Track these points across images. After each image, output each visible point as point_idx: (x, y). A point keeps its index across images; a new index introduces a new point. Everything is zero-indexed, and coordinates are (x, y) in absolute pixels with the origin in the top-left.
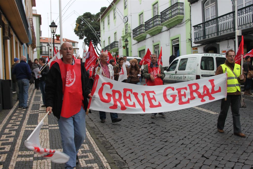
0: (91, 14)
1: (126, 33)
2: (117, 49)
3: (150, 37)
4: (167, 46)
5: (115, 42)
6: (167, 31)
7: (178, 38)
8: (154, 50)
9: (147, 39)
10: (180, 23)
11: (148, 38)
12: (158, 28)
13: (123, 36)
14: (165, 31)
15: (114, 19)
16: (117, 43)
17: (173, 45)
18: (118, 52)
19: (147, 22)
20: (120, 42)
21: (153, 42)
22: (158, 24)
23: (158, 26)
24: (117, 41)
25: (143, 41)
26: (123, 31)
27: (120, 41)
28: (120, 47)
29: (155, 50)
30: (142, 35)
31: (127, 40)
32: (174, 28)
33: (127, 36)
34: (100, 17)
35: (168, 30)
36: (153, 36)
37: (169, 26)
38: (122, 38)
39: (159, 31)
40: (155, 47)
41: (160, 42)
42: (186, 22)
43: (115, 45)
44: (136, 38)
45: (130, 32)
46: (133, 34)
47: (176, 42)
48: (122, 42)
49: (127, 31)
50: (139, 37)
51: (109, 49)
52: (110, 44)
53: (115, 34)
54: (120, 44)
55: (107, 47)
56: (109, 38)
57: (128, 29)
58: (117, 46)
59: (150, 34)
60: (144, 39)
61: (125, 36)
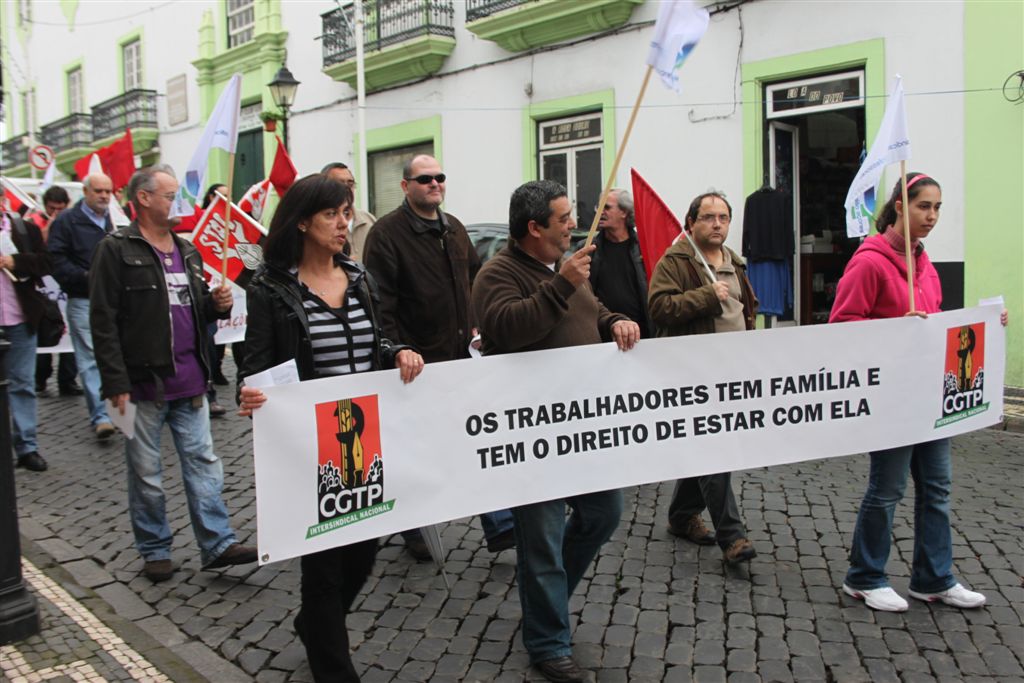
1: (230, 40)
2: (151, 134)
3: (492, 63)
4: (694, 122)
5: (132, 95)
7: (861, 67)
8: (538, 151)
9: (456, 72)
11: (475, 67)
13: (206, 56)
17: (771, 114)
18: (158, 154)
20: (180, 93)
21: (530, 92)
24: (146, 86)
25: (409, 85)
26: (211, 27)
27: (171, 90)
28: (172, 125)
29: (543, 146)
30: (428, 47)
31: (290, 75)
33: (251, 53)
35: (726, 9)
36: (531, 54)
38: (193, 74)
39: (616, 19)
40: (548, 131)
41: (614, 90)
43: (137, 110)
44: (353, 67)
45: (274, 30)
46: (321, 40)
47: (815, 96)
48: (196, 93)
49: (246, 27)
50: (388, 59)
51: (80, 137)
52: (93, 108)
53: (128, 48)
54: (170, 109)
55: (63, 126)
56: (74, 72)
57: (260, 10)
58: (150, 117)
59: (511, 41)
60: (425, 73)
61: (224, 59)
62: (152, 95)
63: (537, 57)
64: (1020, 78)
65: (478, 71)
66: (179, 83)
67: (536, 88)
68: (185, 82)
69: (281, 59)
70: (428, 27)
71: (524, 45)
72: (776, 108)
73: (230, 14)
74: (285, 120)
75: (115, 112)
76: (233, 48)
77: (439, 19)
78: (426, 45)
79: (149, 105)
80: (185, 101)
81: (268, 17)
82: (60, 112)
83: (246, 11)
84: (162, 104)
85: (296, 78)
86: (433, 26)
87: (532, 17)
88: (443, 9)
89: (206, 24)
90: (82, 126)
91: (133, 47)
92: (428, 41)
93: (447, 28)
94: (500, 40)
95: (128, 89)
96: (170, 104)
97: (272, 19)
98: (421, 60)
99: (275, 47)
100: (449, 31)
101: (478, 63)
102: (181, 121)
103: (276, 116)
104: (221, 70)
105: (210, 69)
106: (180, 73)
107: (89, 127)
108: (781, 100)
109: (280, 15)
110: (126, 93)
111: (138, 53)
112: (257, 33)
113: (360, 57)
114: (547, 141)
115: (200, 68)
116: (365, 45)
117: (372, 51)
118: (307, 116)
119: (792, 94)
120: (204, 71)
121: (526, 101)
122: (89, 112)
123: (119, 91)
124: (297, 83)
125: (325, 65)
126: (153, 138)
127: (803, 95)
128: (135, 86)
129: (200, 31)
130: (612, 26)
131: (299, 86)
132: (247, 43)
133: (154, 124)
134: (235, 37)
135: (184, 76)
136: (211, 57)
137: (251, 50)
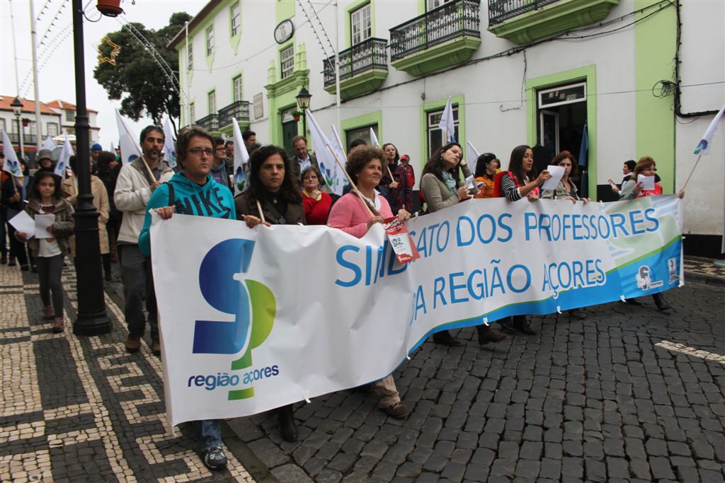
0: (143, 27)
1: (283, 75)
2: (246, 124)
3: (405, 83)
4: (503, 111)
5: (237, 104)
6: (509, 54)
7: (585, 80)
8: (428, 128)
9: (388, 88)
10: (595, 22)
11: (397, 85)
12: (464, 44)
13: (271, 83)
14: (496, 56)
15: (233, 35)
16: (245, 105)
17: (541, 106)
19: (399, 30)
20: (260, 102)
21: (424, 97)
22: (467, 30)
23: (469, 38)
24: (244, 99)
25: (366, 95)
26: (273, 68)
27: (255, 101)
28: (256, 119)
29: (430, 126)
30: (373, 75)
31: (307, 92)
32: (554, 42)
33: (292, 81)
34: (187, 27)
35: (518, 51)
36: (424, 77)
37: (529, 36)
38: (266, 92)
39: (464, 58)
40: (432, 117)
41: (464, 95)
42: (639, 16)
43: (240, 111)
44: (335, 88)
45: (302, 69)
46: (323, 74)
47: (562, 96)
48: (267, 102)
49: (290, 68)
50: (355, 82)
51: (214, 126)
52: (219, 111)
53: (236, 81)
54: (255, 111)
55: (206, 121)
56: (212, 93)
57: (296, 59)
58: (245, 115)
59: (414, 71)
60: (374, 89)
61: (279, 84)
62: (247, 104)
63: (427, 79)
64: (662, 85)
65: (399, 87)
66: (259, 98)
67: (426, 96)
68: (262, 97)
69: (306, 83)
70: (373, 65)
71: (420, 73)
72: (544, 103)
73: (283, 61)
74: (304, 115)
75: (230, 112)
76: (284, 78)
77: (380, 61)
78: (372, 74)
79: (245, 109)
80: (262, 106)
81: (300, 62)
82: (206, 114)
83: (290, 59)
84: (251, 108)
85: (310, 93)
86: (376, 64)
87: (422, 58)
88: (382, 55)
89: (271, 66)
90: (215, 121)
91: (238, 79)
92: (373, 72)
93: (383, 65)
94: (408, 70)
95: (236, 101)
96: (255, 108)
97: (302, 64)
98: (371, 82)
99: (303, 77)
100: (385, 67)
101: (399, 83)
102: (260, 117)
103: (299, 113)
104: (278, 90)
105: (273, 90)
106: (259, 92)
107: (217, 121)
108: (546, 99)
109: (305, 61)
110: (235, 103)
111: (241, 83)
112: (295, 70)
113: (338, 83)
114: (432, 123)
115: (268, 89)
116: (340, 77)
117: (347, 78)
118: (319, 112)
119: (551, 95)
120: (270, 91)
121: (421, 101)
122: (217, 113)
123: (231, 102)
124: (310, 96)
125: (325, 86)
126: (247, 126)
127: (557, 96)
128: (239, 100)
129: (269, 70)
130: (463, 62)
131: (311, 98)
132: (290, 76)
133: (248, 118)
134: (285, 72)
135: (262, 93)
136: (274, 84)
137: (292, 79)
